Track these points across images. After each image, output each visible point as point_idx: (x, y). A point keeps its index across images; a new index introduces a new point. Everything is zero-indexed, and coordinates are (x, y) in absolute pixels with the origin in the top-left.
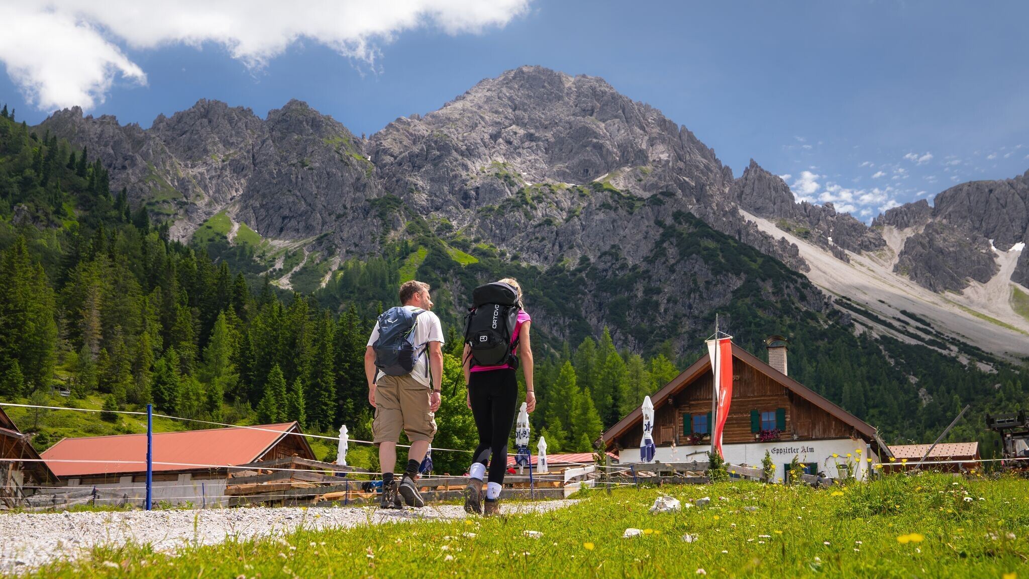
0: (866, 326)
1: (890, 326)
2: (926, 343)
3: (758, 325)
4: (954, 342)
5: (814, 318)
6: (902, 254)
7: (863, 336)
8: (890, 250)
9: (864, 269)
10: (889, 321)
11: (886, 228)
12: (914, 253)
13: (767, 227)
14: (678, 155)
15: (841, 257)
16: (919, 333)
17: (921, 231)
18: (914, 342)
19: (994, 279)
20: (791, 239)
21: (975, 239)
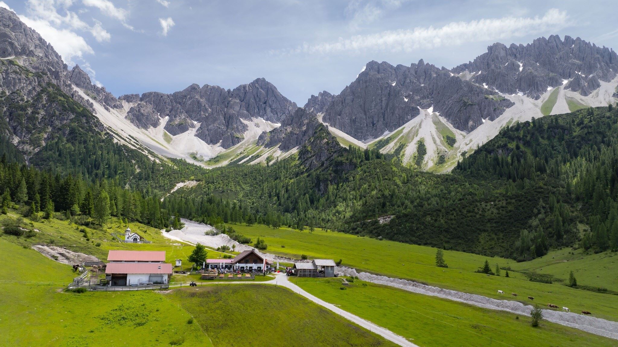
0: (118, 140)
1: (125, 140)
2: (137, 148)
3: (80, 134)
4: (146, 149)
5: (100, 134)
6: (128, 113)
7: (117, 143)
8: (124, 110)
9: (115, 115)
10: (125, 138)
11: (124, 101)
12: (133, 113)
13: (81, 92)
14: (46, 54)
15: (107, 109)
16: (135, 144)
17: (136, 105)
18: (134, 148)
19: (158, 127)
20: (91, 101)
21: (154, 112)
